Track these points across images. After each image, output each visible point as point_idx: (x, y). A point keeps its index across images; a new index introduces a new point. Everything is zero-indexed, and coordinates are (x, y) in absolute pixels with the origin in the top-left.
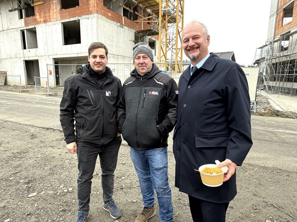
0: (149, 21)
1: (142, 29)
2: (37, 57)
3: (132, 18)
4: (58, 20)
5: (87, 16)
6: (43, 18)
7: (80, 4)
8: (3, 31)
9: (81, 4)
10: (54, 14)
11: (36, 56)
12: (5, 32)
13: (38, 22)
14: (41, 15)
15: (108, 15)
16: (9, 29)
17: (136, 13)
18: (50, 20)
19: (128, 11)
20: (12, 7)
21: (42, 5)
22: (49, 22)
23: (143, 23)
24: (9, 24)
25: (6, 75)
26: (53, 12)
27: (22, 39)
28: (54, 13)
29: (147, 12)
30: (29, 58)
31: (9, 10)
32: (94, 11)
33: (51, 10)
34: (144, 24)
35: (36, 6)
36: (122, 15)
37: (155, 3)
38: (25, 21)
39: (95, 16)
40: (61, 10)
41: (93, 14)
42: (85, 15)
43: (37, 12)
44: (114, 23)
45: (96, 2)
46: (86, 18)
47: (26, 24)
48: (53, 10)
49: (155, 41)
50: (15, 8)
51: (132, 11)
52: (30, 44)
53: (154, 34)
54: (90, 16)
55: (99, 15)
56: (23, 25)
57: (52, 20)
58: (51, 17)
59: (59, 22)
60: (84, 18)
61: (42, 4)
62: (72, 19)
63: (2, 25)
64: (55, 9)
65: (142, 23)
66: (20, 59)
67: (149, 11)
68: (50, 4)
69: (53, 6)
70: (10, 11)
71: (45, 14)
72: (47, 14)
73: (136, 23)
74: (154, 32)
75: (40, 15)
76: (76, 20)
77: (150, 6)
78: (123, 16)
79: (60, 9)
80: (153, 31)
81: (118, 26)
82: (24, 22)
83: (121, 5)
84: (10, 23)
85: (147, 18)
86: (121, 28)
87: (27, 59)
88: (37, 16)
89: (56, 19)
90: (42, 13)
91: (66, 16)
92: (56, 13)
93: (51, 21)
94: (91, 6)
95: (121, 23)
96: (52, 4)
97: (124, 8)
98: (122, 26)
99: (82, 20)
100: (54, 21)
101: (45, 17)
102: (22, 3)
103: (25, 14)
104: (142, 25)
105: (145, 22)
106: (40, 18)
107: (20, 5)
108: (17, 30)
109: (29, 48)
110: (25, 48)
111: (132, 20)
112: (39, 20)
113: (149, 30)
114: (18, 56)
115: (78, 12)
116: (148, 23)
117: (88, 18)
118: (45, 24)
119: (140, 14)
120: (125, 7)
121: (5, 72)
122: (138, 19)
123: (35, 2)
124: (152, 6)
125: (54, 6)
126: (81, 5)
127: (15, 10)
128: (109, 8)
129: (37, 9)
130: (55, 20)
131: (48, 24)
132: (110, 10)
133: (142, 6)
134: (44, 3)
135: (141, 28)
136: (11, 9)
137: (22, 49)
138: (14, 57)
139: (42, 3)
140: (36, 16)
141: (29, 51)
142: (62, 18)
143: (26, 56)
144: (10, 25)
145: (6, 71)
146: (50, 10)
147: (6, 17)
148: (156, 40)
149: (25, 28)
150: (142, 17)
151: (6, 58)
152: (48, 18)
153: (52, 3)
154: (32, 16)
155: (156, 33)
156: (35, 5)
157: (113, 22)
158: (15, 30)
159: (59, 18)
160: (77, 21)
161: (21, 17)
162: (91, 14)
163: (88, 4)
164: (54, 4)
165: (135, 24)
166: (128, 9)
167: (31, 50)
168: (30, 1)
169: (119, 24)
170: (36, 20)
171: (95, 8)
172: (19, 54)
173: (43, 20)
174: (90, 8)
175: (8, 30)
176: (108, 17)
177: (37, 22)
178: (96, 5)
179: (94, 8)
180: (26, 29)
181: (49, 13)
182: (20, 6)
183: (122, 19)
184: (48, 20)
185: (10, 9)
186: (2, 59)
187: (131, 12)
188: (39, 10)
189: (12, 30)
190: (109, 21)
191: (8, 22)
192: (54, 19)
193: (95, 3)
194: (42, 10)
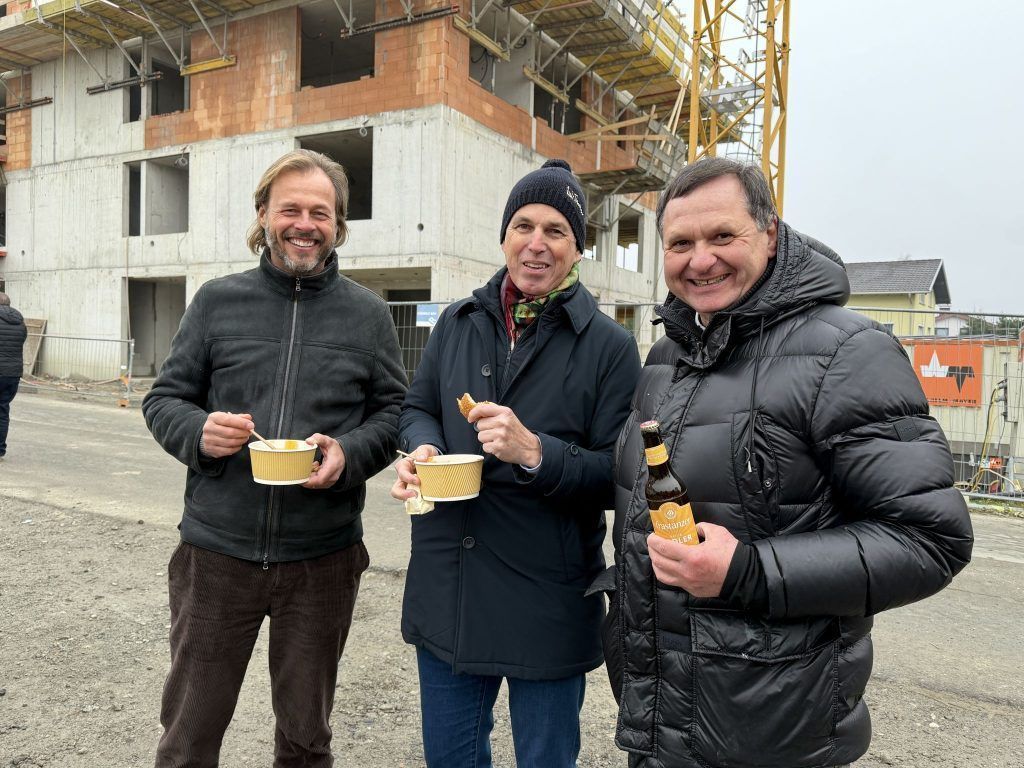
0: (622, 138)
1: (598, 168)
2: (182, 268)
3: (563, 125)
4: (283, 128)
5: (403, 115)
6: (221, 119)
7: (379, 69)
8: (55, 164)
9: (382, 68)
10: (267, 105)
11: (180, 262)
12: (62, 168)
13: (198, 132)
14: (218, 106)
15: (482, 111)
16: (78, 156)
17: (580, 105)
18: (252, 128)
19: (551, 97)
20: (104, 77)
21: (223, 70)
22: (245, 133)
23: (603, 143)
24: (81, 140)
25: (45, 333)
26: (265, 96)
27: (127, 198)
28: (268, 99)
29: (617, 102)
30: (147, 270)
31: (88, 90)
32: (432, 97)
33: (259, 91)
34: (606, 147)
35: (200, 75)
36: (531, 113)
37: (654, 69)
38: (148, 130)
39: (435, 115)
40: (298, 89)
41: (430, 105)
42: (394, 111)
43: (199, 97)
44: (504, 141)
45: (446, 61)
46: (400, 124)
47: (151, 141)
48: (267, 90)
49: (643, 214)
50: (114, 81)
51: (565, 99)
52: (155, 217)
53: (646, 185)
54: (417, 113)
55: (453, 110)
56: (139, 144)
57: (259, 127)
58: (255, 117)
59: (284, 133)
60: (390, 121)
61: (226, 67)
62: (339, 126)
63: (55, 143)
64: (273, 87)
65: (599, 142)
66: (110, 273)
67: (625, 96)
68: (256, 67)
69: (268, 75)
70: (93, 91)
71: (233, 104)
72: (241, 106)
73: (579, 142)
74: (647, 179)
75: (211, 106)
76: (358, 129)
77: (634, 80)
78: (535, 115)
79: (297, 86)
80: (647, 175)
81: (514, 154)
82: (143, 133)
83: (528, 74)
84: (87, 138)
85: (615, 126)
86: (526, 162)
87: (138, 273)
88: (200, 112)
89: (275, 122)
90: (220, 102)
91: (316, 112)
92: (276, 102)
93: (252, 131)
94: (425, 75)
95: (527, 145)
96: (263, 71)
97: (537, 87)
98: (527, 154)
99: (384, 128)
100: (268, 131)
101: (233, 115)
102: (145, 62)
103: (150, 101)
104: (596, 153)
105: (609, 142)
106: (211, 117)
107: (136, 68)
108: (110, 163)
109: (151, 231)
110: (134, 230)
111: (563, 131)
112: (205, 125)
113: (630, 172)
114: (104, 261)
115: (366, 97)
116: (621, 144)
117: (409, 124)
118: (225, 143)
119: (593, 110)
120: (540, 83)
121: (42, 321)
122: (584, 129)
123: (198, 60)
124: (642, 78)
125: (273, 77)
126: (381, 74)
127: (114, 86)
128: (486, 86)
129: (202, 87)
130: (270, 126)
131: (240, 140)
132: (491, 91)
133: (600, 78)
134: (232, 63)
135: (594, 164)
136: (101, 83)
137: (123, 236)
138: (85, 264)
139: (227, 63)
140: (195, 110)
141: (152, 243)
142: (300, 118)
143: (135, 260)
144: (86, 143)
145: (46, 318)
146: (252, 89)
147: (73, 115)
148: (646, 212)
149: (145, 155)
150: (599, 119)
151: (54, 267)
152: (241, 118)
153: (265, 65)
154: (177, 112)
155: (656, 185)
156: (194, 70)
157: (497, 139)
158: (103, 162)
159: (287, 121)
160: (363, 131)
161: (134, 114)
162: (420, 106)
163: (411, 70)
164: (273, 69)
165: (573, 146)
166: (550, 88)
167: (157, 238)
168: (179, 57)
169: (518, 147)
170: (192, 125)
171: (437, 85)
172: (110, 253)
173: (222, 125)
174: (418, 86)
175: (73, 160)
176: (482, 120)
177: (195, 135)
178: (442, 74)
179: (433, 85)
180: (147, 160)
181: (249, 99)
182: (133, 73)
183: (531, 129)
184: (243, 126)
185: (95, 83)
186: (37, 273)
187: (561, 103)
188: (208, 91)
189: (89, 163)
190: (484, 132)
191: (79, 130)
192: (267, 122)
193: (442, 67)
194: (222, 90)
